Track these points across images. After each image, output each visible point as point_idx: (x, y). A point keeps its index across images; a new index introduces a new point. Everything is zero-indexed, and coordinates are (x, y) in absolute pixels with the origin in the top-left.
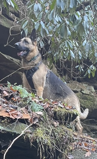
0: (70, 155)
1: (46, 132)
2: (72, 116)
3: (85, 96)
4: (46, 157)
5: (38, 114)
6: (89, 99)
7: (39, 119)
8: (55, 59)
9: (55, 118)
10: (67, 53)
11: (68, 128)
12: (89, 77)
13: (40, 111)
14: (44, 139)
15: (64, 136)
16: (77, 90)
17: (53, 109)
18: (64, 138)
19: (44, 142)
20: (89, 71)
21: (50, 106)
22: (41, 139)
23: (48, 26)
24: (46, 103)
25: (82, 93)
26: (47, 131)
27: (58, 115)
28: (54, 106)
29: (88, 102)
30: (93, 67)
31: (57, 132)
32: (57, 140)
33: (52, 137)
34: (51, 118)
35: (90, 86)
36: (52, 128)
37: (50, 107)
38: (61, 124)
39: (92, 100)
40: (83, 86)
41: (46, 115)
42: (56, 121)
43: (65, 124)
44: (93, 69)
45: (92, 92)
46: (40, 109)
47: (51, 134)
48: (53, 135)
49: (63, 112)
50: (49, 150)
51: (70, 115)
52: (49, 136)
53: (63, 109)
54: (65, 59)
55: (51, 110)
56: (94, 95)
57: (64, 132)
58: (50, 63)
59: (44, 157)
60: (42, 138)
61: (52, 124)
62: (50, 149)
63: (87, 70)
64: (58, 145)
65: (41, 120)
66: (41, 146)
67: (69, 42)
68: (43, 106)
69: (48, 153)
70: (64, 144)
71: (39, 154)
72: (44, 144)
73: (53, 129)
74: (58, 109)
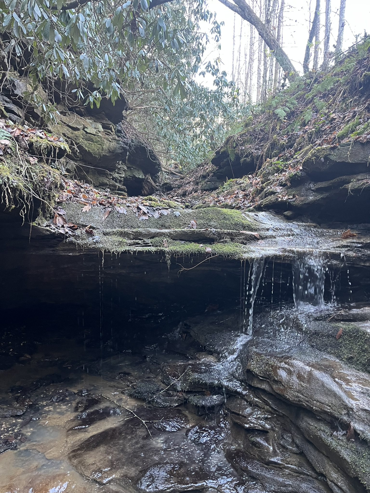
0: (61, 210)
1: (17, 171)
2: (57, 151)
3: (90, 137)
4: (16, 206)
5: (3, 143)
6: (95, 140)
7: (4, 150)
8: (41, 76)
9: (32, 152)
10: (58, 68)
11: (52, 167)
12: (92, 107)
13: (5, 139)
14: (12, 180)
15: (45, 179)
16: (78, 127)
17: (27, 138)
18: (46, 180)
19: (12, 184)
20: (91, 99)
21: (22, 133)
22: (6, 180)
23: (27, 23)
24: (16, 128)
25: (86, 131)
26: (18, 169)
27: (36, 148)
28: (29, 135)
29: (95, 145)
30: (97, 94)
31: (35, 172)
32: (36, 183)
33: (26, 179)
34: (25, 152)
35: (96, 123)
36: (26, 165)
37: (22, 135)
38: (40, 160)
39: (100, 143)
40: (86, 122)
41: (16, 146)
42: (32, 157)
43: (47, 161)
44: (98, 96)
45: (99, 132)
46: (6, 136)
47: (24, 174)
48: (28, 176)
49: (43, 145)
50: (22, 197)
51: (55, 150)
52: (21, 176)
53: (43, 140)
54: (55, 77)
55: (23, 139)
56: (103, 136)
57: (46, 173)
58: (34, 81)
59: (14, 206)
60: (8, 178)
61: (26, 159)
62: (24, 196)
63: (89, 96)
64: (37, 191)
65: (8, 153)
66: (7, 189)
67: (59, 51)
68: (11, 133)
69: (20, 200)
70: (46, 189)
71: (5, 201)
72: (12, 186)
73: (28, 168)
74: (35, 139)
